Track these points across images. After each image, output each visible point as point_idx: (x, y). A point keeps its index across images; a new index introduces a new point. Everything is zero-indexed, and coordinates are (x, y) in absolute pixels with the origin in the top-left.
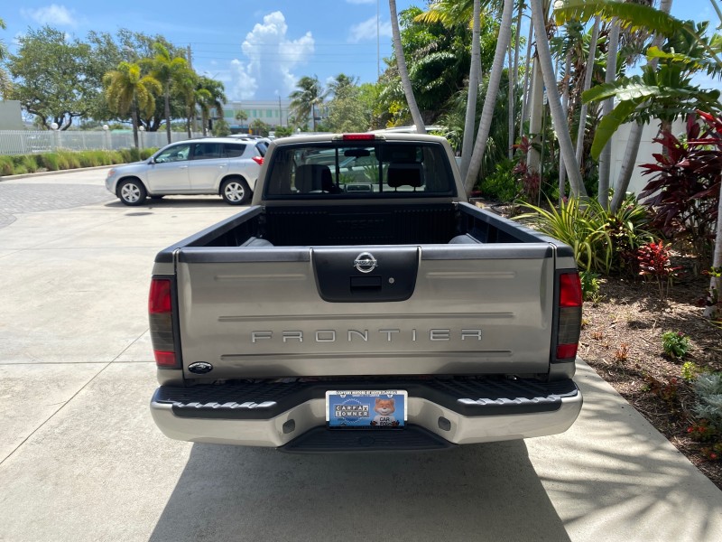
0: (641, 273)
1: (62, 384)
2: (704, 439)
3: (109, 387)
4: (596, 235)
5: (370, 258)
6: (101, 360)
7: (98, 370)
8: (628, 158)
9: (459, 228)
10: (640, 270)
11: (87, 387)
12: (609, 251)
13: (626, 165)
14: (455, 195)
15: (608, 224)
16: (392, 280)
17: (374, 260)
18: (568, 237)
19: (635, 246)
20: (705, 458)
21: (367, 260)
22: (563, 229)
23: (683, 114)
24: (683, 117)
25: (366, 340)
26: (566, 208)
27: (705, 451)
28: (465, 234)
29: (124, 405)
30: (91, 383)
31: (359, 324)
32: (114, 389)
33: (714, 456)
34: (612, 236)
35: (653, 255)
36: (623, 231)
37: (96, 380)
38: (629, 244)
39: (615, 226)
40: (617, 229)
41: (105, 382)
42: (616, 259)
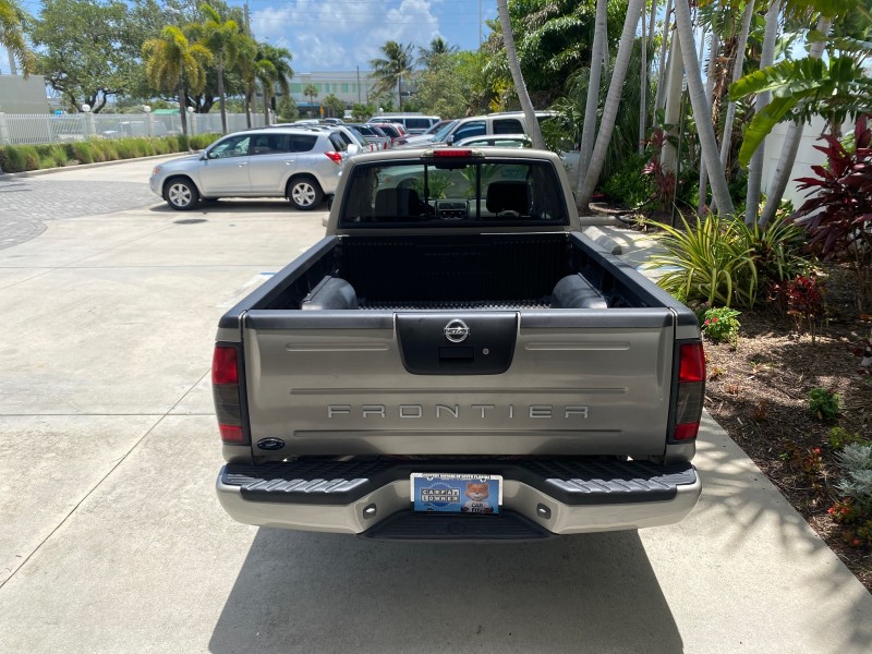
0: (789, 313)
1: (112, 441)
2: (847, 521)
3: (164, 445)
4: (738, 262)
5: (462, 326)
6: (154, 411)
7: (151, 424)
8: (785, 160)
10: (789, 308)
11: (140, 445)
12: (753, 281)
13: (782, 168)
14: (567, 223)
15: (753, 249)
16: (486, 351)
17: (467, 328)
18: (705, 263)
19: (785, 276)
20: (847, 543)
21: (459, 328)
22: (698, 252)
23: (852, 113)
24: (852, 117)
25: (456, 416)
26: (703, 226)
27: (847, 535)
28: (576, 274)
29: (183, 467)
30: (145, 439)
31: (449, 399)
32: (170, 447)
33: (856, 542)
34: (757, 264)
35: (804, 291)
36: (771, 258)
37: (149, 436)
38: (778, 274)
39: (762, 252)
40: (764, 255)
41: (160, 439)
42: (762, 291)
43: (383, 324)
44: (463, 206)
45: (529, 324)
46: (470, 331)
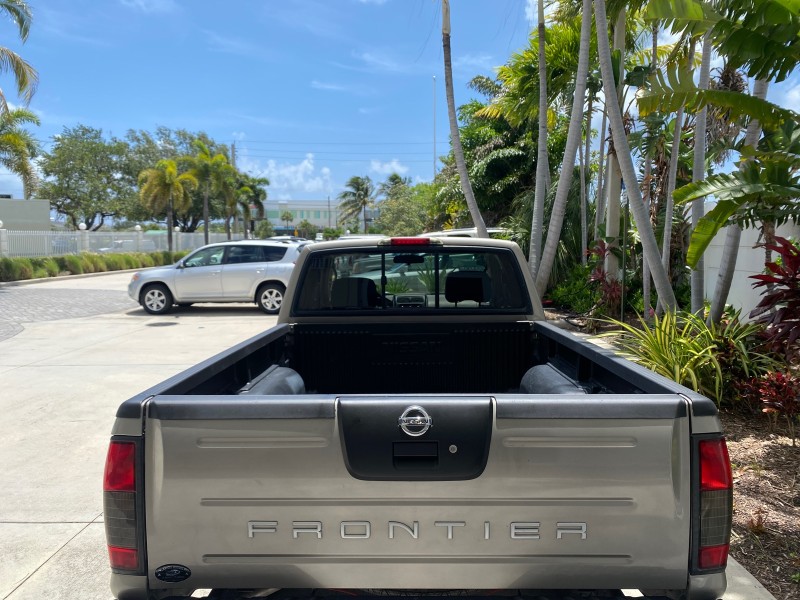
0: (765, 410)
1: (21, 555)
3: (79, 562)
4: (699, 359)
5: (422, 415)
6: (79, 519)
7: (71, 533)
8: (726, 266)
9: (536, 353)
10: (763, 405)
11: (52, 561)
12: (718, 379)
13: (724, 273)
14: (530, 312)
15: (715, 346)
16: (453, 449)
17: (428, 418)
18: (665, 361)
19: (751, 373)
21: (419, 418)
22: (658, 351)
23: (794, 216)
24: (795, 219)
25: (415, 536)
26: (661, 325)
28: (545, 363)
29: (95, 590)
30: (60, 553)
31: (406, 513)
32: (86, 564)
34: (721, 362)
35: (779, 387)
36: (733, 354)
37: (67, 548)
38: (743, 370)
39: (724, 349)
40: (727, 352)
41: (77, 553)
42: (728, 390)
43: (322, 412)
44: (420, 299)
45: (506, 412)
46: (433, 422)
